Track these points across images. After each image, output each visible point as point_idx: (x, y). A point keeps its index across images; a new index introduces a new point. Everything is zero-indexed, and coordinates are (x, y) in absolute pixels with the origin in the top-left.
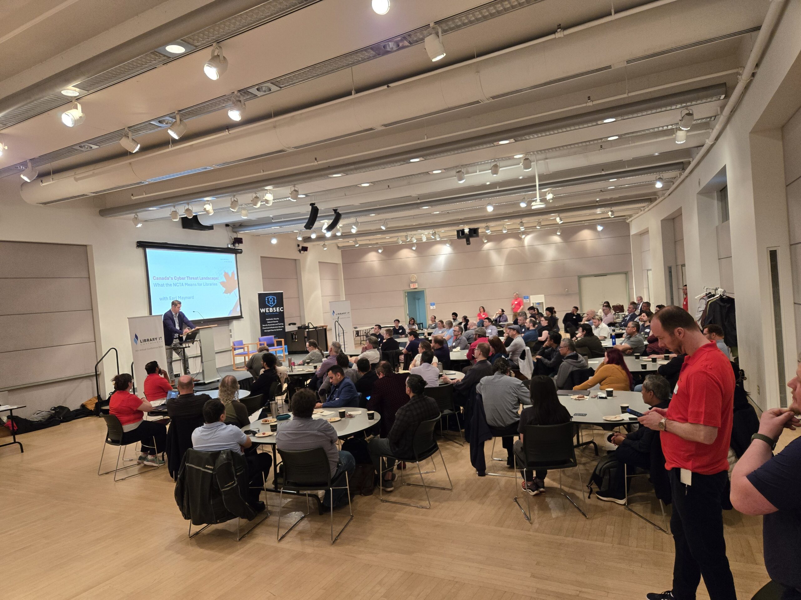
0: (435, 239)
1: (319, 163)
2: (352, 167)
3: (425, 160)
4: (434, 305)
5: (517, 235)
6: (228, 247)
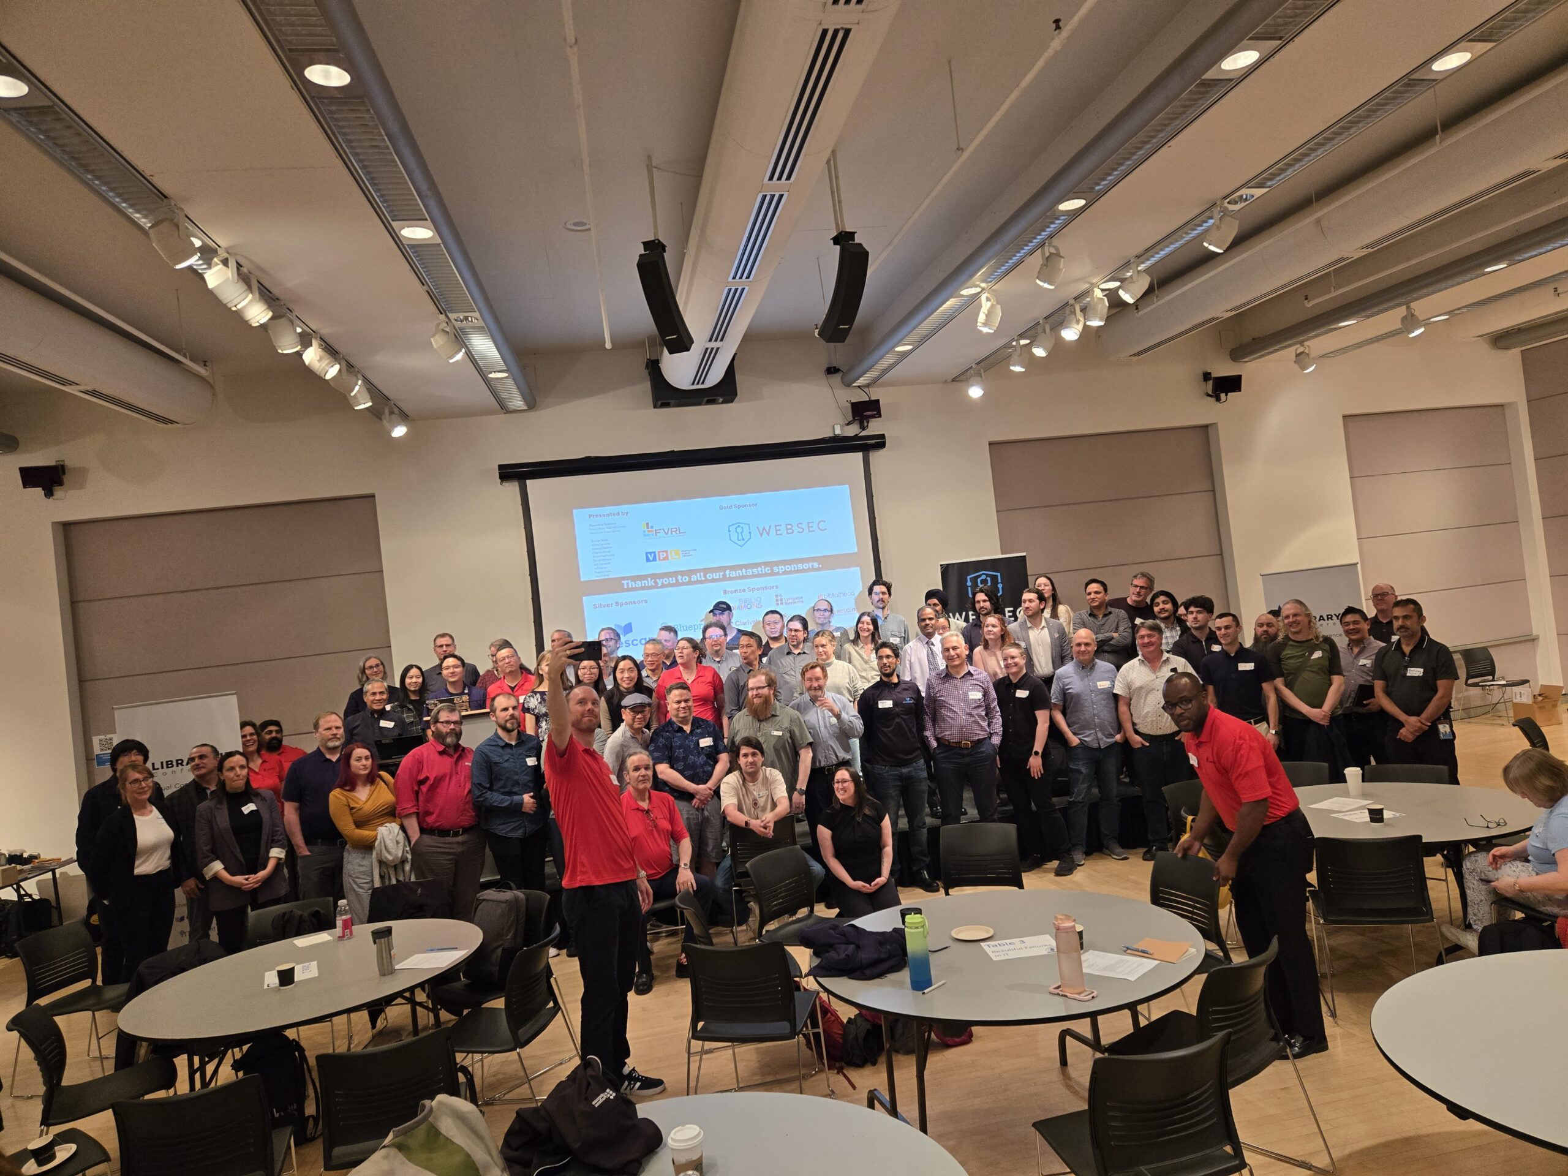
6: (831, 435)
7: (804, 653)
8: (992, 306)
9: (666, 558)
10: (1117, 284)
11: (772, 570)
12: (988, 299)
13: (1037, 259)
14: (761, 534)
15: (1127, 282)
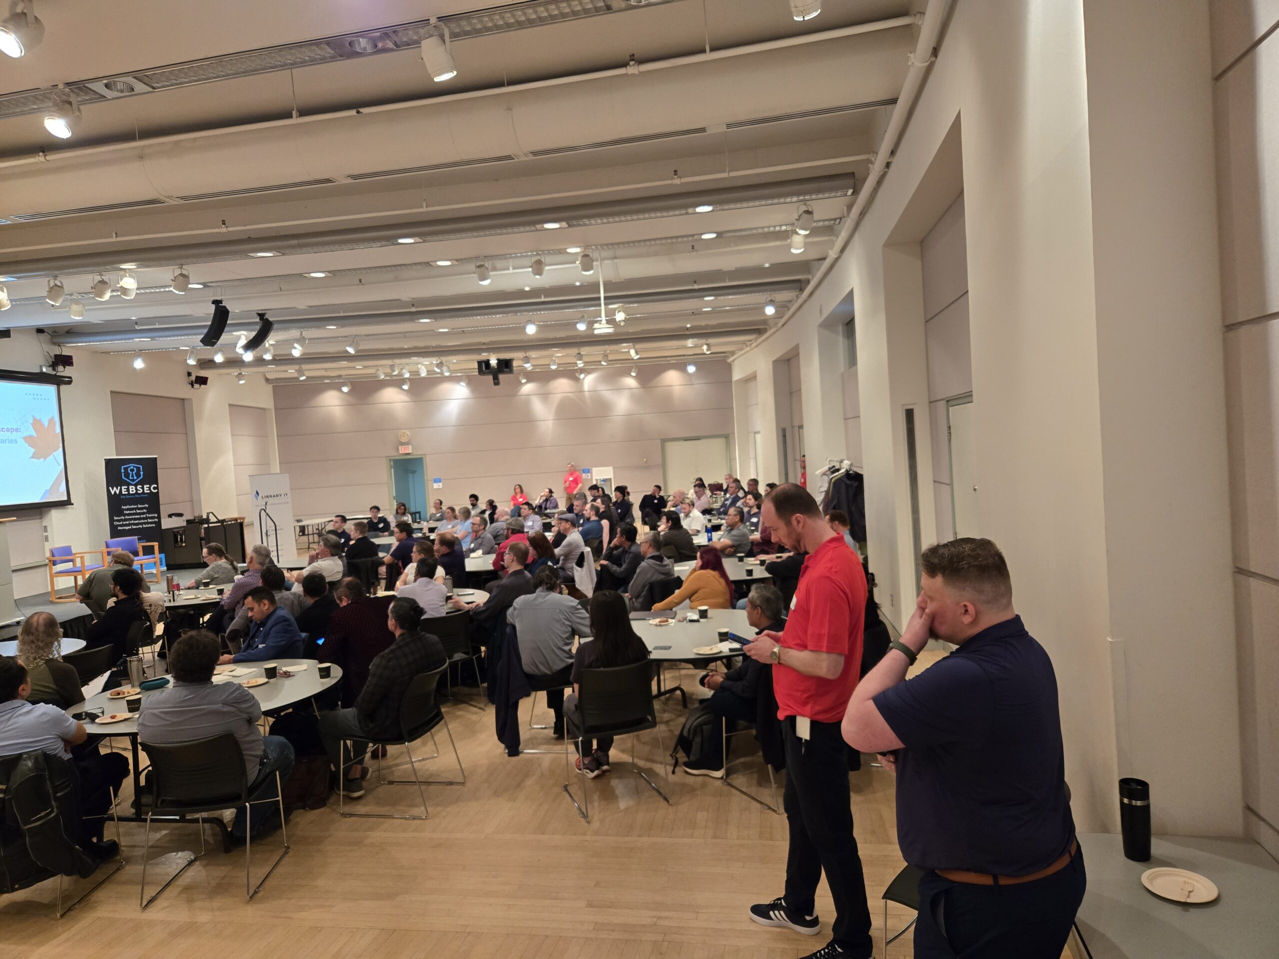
0: (442, 373)
1: (230, 229)
2: (294, 242)
3: (424, 241)
4: (440, 481)
5: (572, 374)
6: (41, 371)
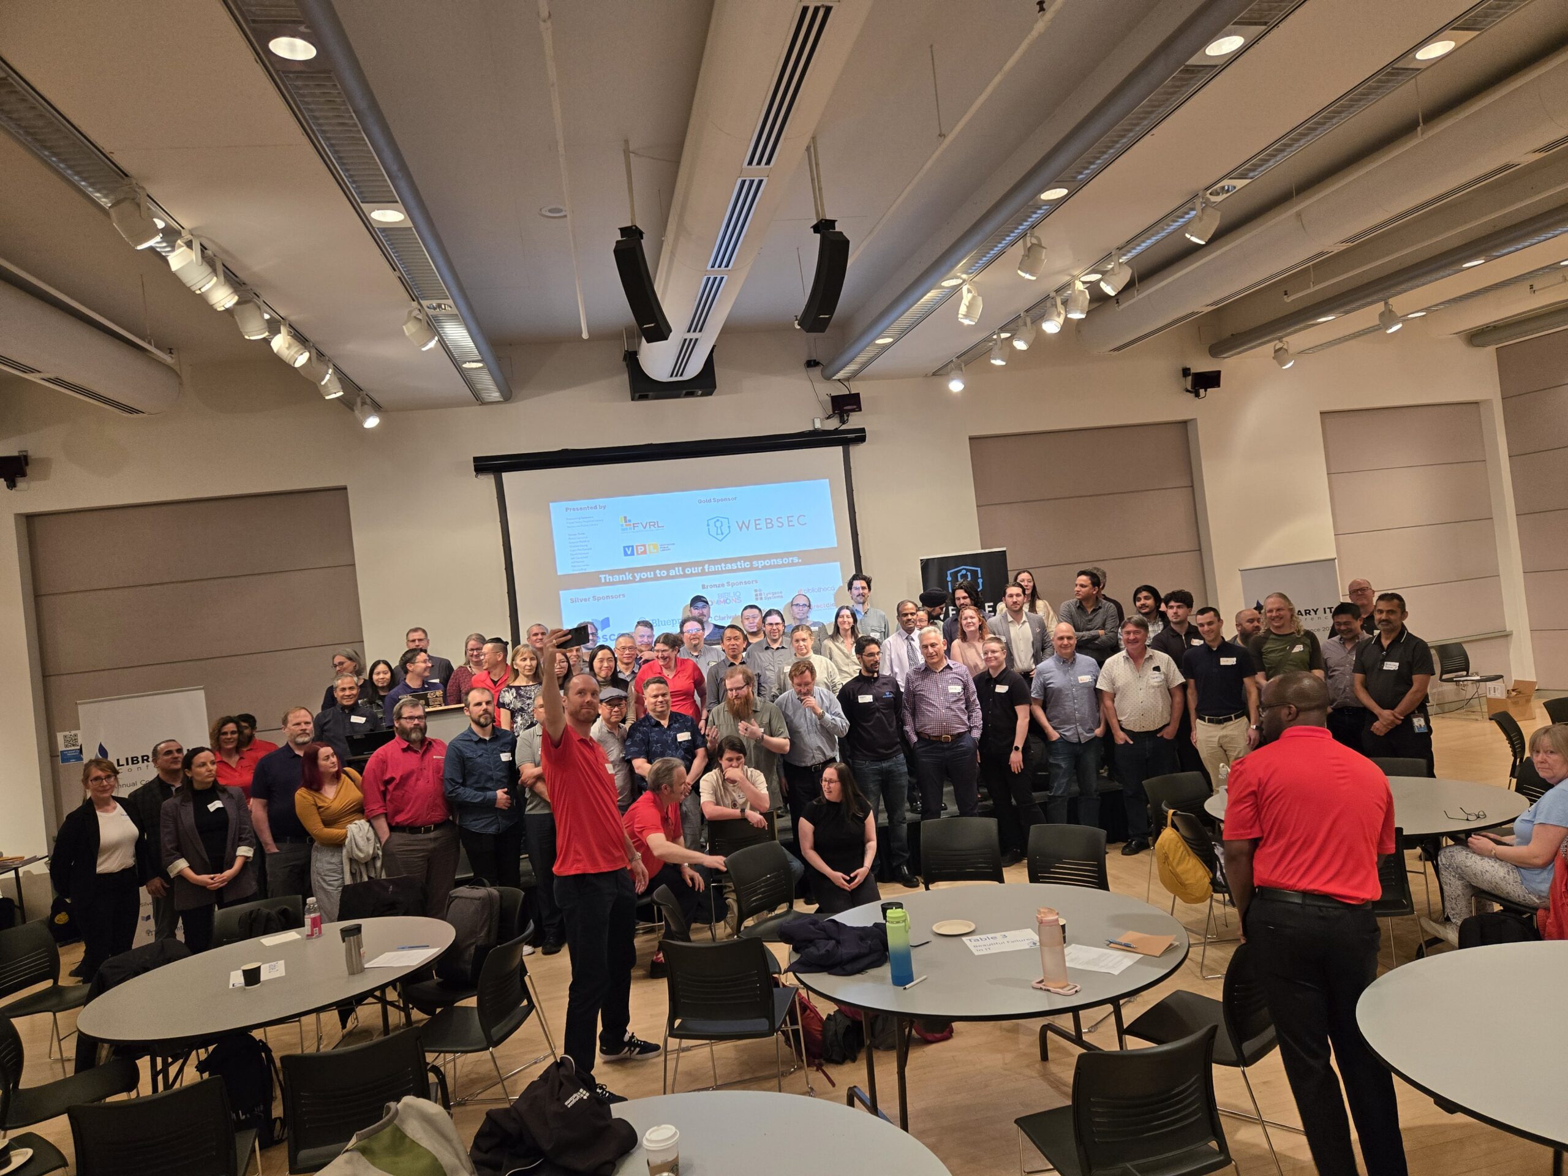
6: (811, 429)
7: (783, 648)
8: (974, 298)
9: (644, 552)
10: (1098, 276)
11: (752, 564)
12: (969, 291)
13: (1019, 249)
14: (741, 529)
15: (1108, 274)
